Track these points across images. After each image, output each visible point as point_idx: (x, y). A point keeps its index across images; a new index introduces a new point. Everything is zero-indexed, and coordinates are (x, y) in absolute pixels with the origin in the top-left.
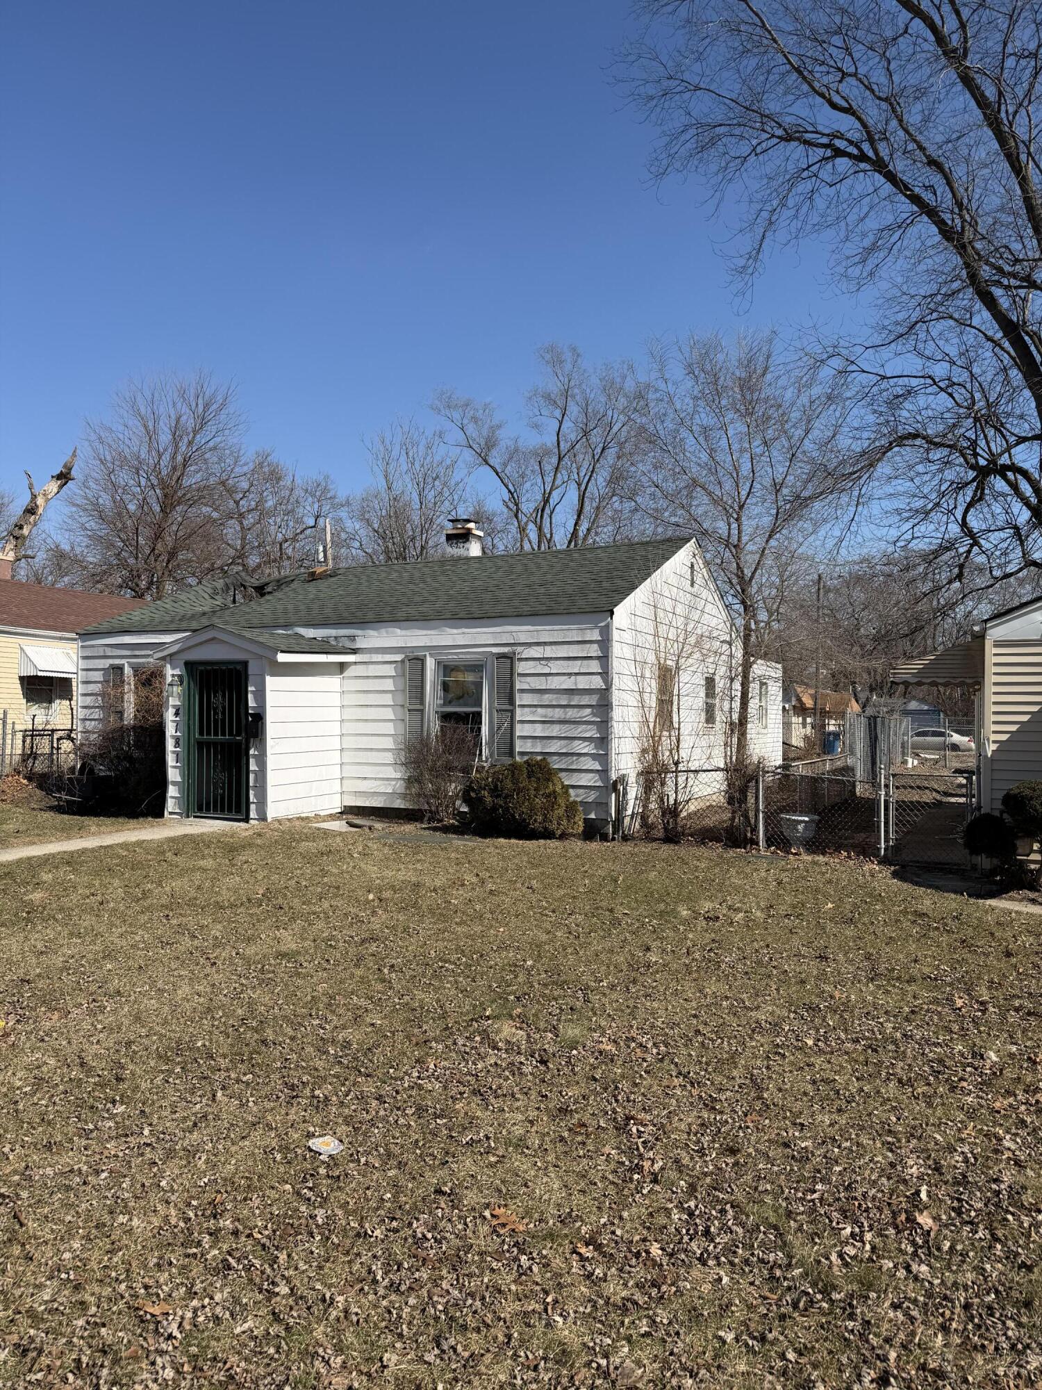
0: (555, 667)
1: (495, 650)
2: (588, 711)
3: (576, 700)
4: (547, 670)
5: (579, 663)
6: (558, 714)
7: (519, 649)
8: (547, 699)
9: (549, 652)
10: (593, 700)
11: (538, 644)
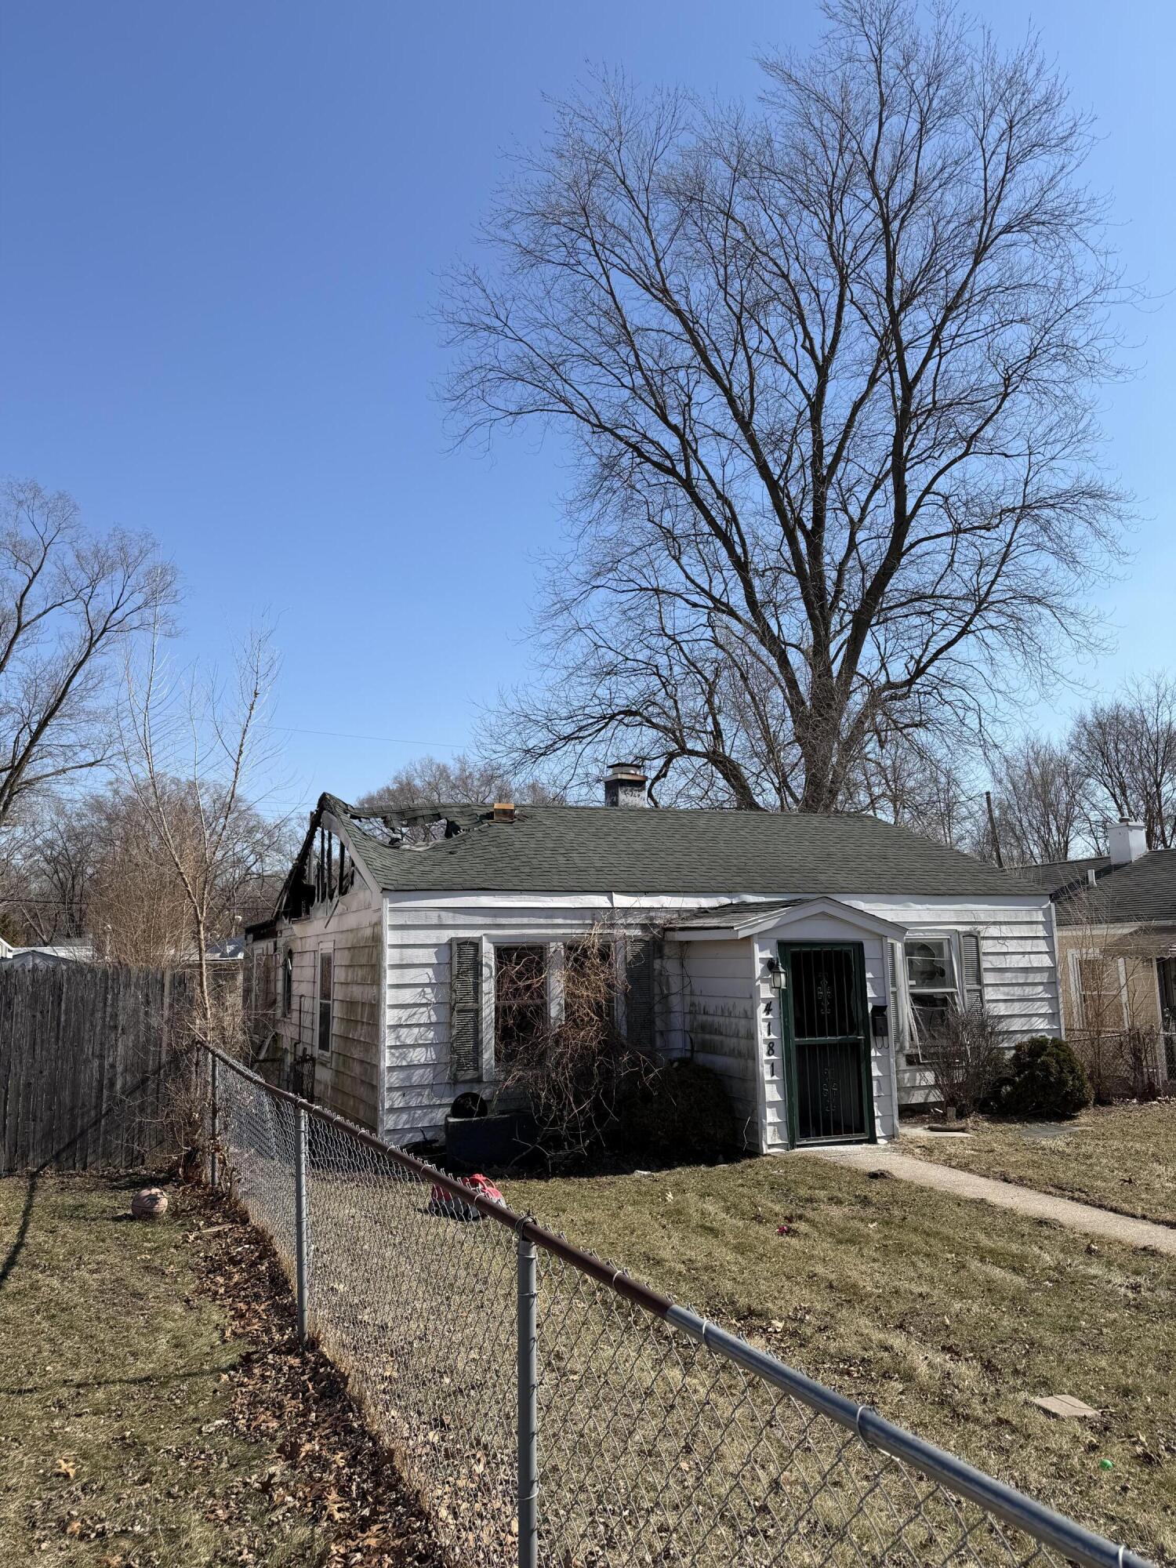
0: (1012, 946)
1: (960, 928)
2: (1040, 988)
3: (1031, 978)
4: (1005, 950)
5: (1029, 942)
6: (1017, 992)
7: (980, 928)
8: (1008, 977)
9: (1006, 931)
10: (1043, 977)
11: (995, 923)
